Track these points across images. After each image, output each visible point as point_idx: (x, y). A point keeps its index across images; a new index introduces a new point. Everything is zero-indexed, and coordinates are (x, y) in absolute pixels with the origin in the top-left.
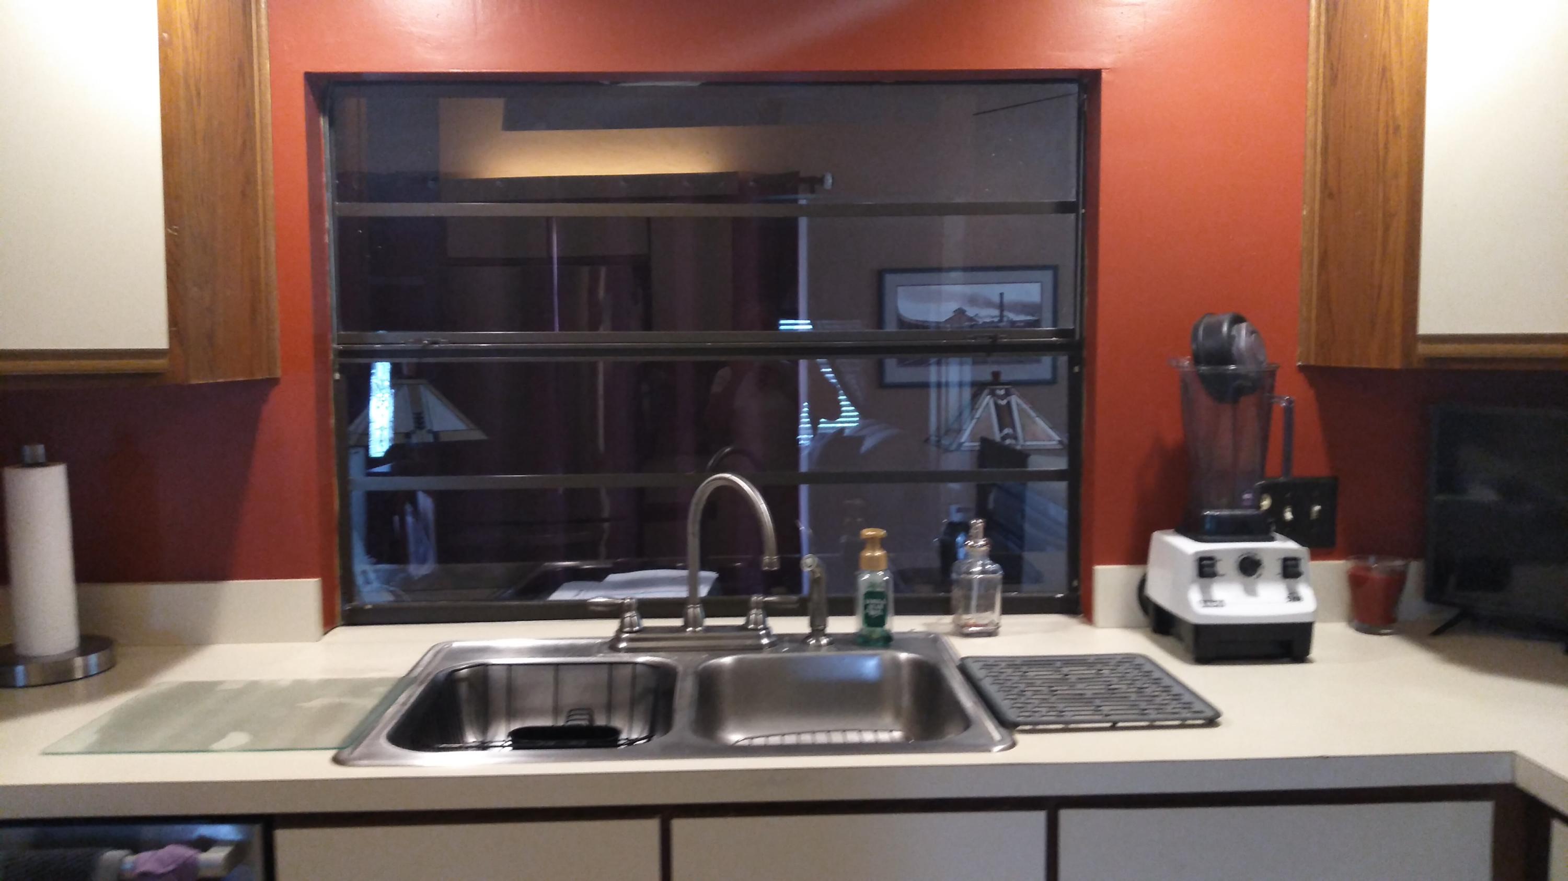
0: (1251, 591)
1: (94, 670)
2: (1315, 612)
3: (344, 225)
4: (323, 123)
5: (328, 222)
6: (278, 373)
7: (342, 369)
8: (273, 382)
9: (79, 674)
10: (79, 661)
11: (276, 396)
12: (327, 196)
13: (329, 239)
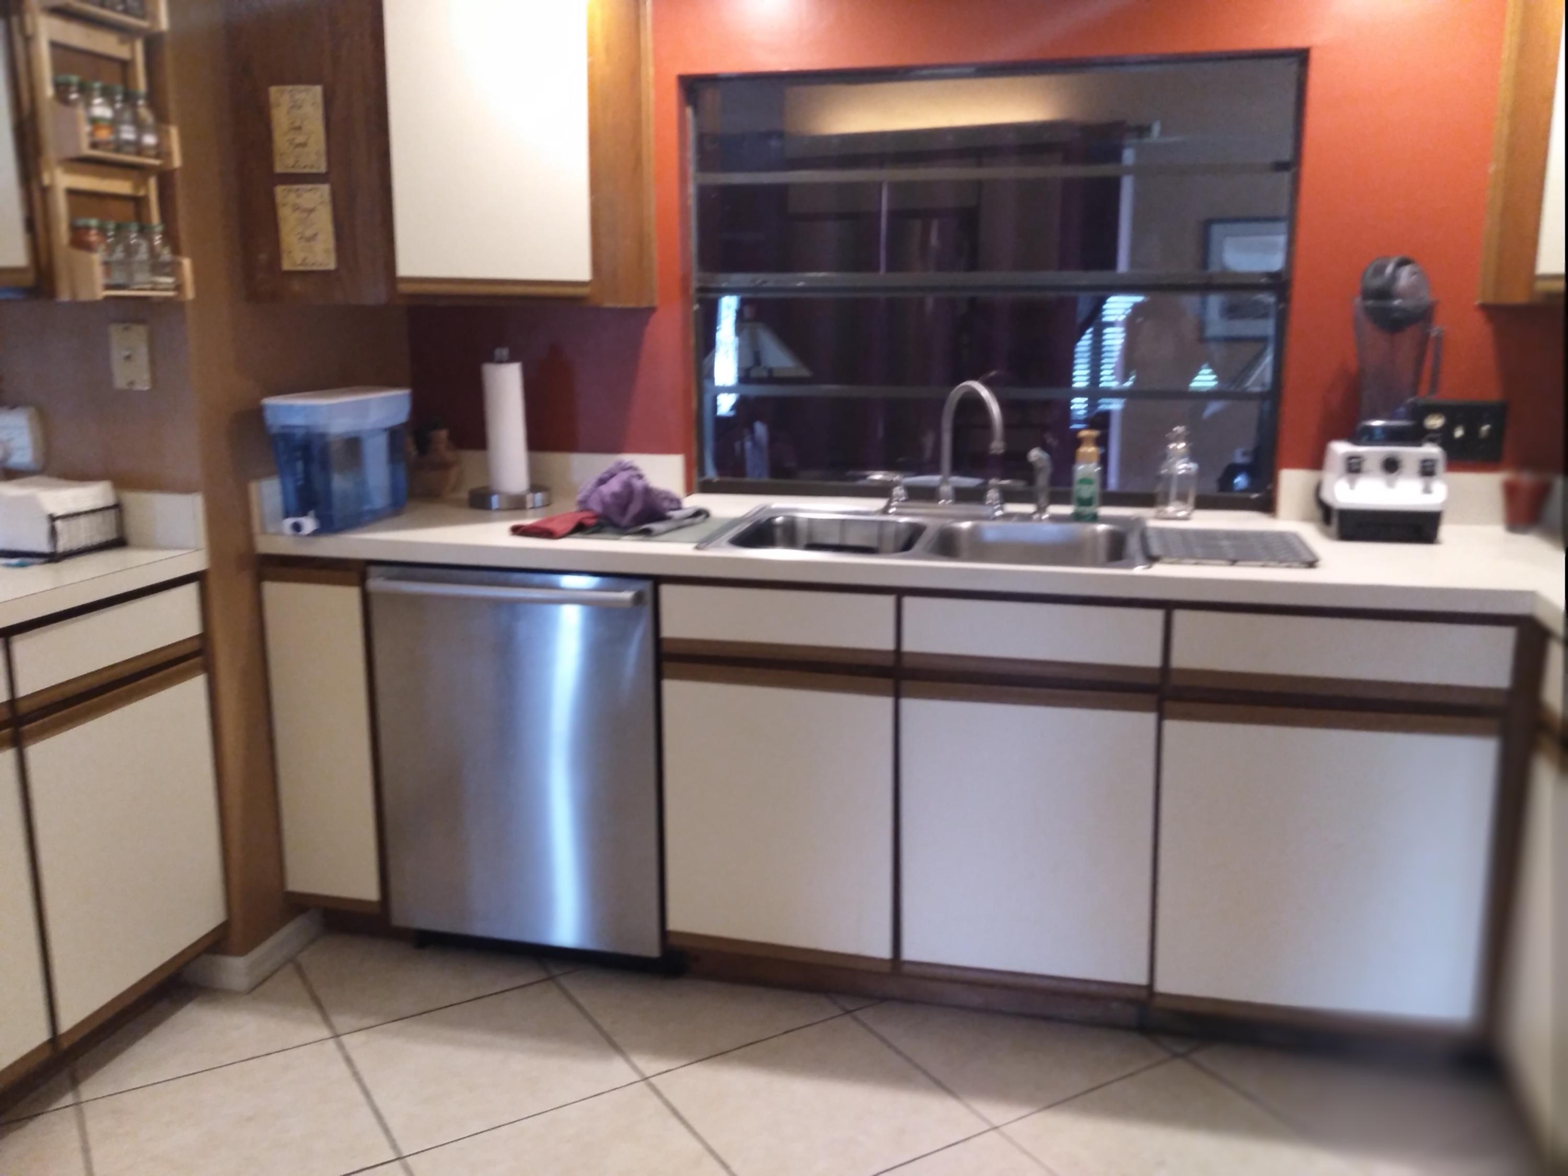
0: (1390, 485)
1: (539, 503)
2: (1445, 503)
3: (704, 193)
4: (689, 111)
5: (692, 190)
6: (656, 303)
7: (700, 301)
8: (651, 310)
9: (529, 505)
10: (529, 497)
11: (655, 318)
12: (691, 169)
13: (692, 202)
